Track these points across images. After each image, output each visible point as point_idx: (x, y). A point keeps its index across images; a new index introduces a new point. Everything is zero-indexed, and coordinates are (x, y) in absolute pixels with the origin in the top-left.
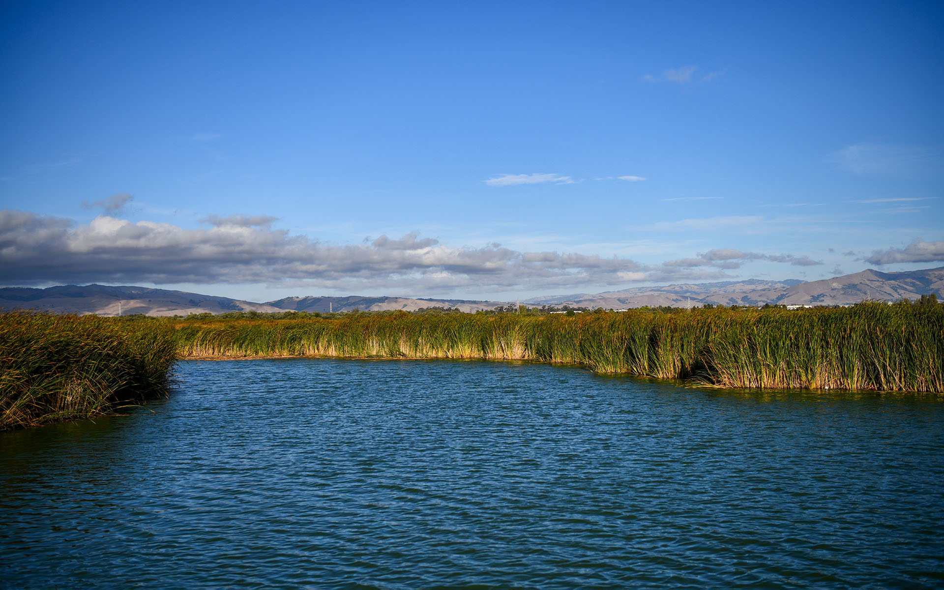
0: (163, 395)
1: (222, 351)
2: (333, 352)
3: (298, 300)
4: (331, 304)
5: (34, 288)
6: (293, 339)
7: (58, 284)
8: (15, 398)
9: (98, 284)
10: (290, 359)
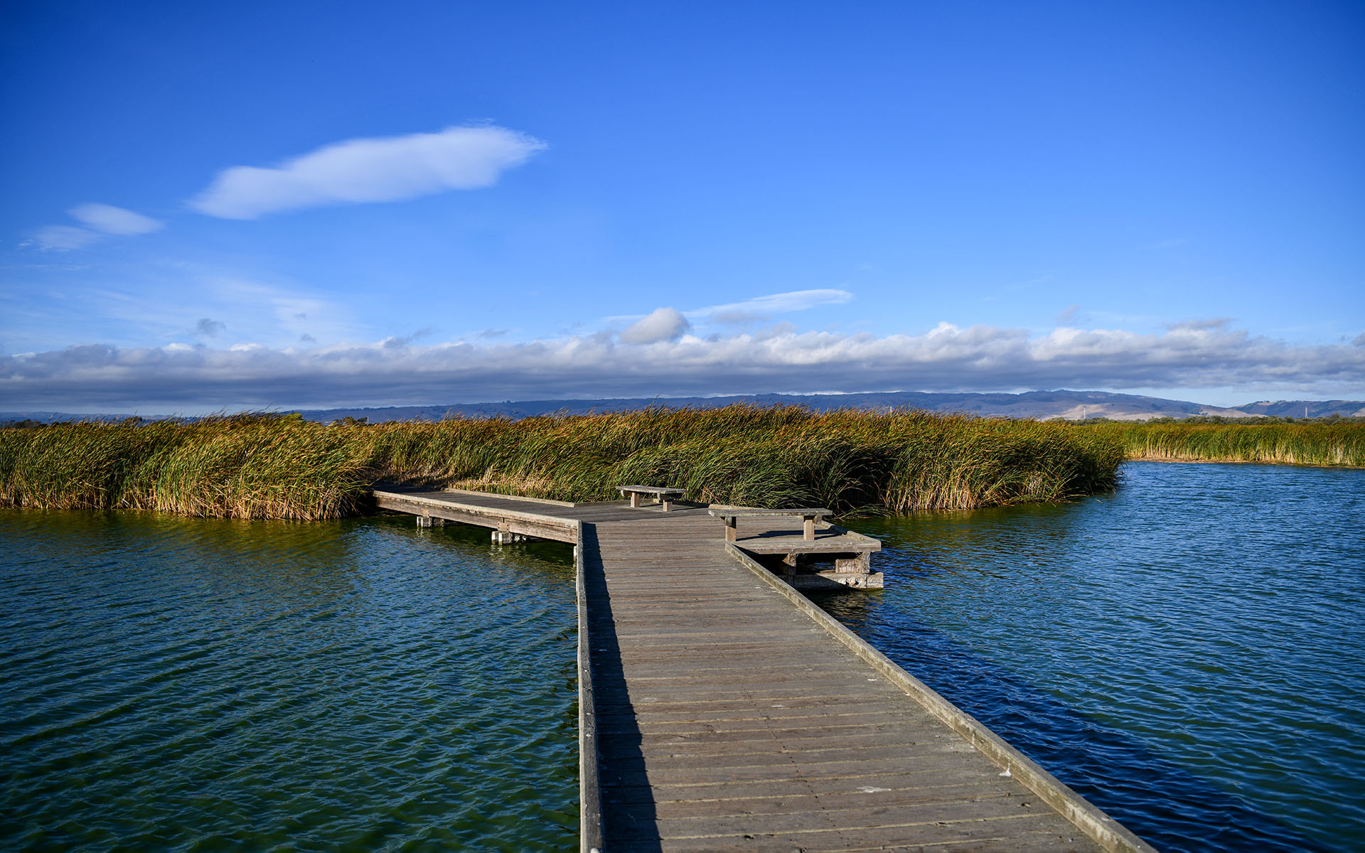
0: (1110, 489)
1: (1174, 454)
2: (1290, 458)
3: (1268, 404)
4: (1306, 409)
5: (1011, 393)
6: (1246, 445)
7: (1030, 390)
8: (993, 482)
9: (1065, 389)
10: (1243, 464)
